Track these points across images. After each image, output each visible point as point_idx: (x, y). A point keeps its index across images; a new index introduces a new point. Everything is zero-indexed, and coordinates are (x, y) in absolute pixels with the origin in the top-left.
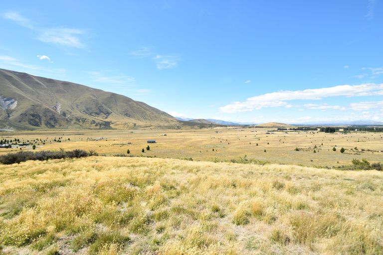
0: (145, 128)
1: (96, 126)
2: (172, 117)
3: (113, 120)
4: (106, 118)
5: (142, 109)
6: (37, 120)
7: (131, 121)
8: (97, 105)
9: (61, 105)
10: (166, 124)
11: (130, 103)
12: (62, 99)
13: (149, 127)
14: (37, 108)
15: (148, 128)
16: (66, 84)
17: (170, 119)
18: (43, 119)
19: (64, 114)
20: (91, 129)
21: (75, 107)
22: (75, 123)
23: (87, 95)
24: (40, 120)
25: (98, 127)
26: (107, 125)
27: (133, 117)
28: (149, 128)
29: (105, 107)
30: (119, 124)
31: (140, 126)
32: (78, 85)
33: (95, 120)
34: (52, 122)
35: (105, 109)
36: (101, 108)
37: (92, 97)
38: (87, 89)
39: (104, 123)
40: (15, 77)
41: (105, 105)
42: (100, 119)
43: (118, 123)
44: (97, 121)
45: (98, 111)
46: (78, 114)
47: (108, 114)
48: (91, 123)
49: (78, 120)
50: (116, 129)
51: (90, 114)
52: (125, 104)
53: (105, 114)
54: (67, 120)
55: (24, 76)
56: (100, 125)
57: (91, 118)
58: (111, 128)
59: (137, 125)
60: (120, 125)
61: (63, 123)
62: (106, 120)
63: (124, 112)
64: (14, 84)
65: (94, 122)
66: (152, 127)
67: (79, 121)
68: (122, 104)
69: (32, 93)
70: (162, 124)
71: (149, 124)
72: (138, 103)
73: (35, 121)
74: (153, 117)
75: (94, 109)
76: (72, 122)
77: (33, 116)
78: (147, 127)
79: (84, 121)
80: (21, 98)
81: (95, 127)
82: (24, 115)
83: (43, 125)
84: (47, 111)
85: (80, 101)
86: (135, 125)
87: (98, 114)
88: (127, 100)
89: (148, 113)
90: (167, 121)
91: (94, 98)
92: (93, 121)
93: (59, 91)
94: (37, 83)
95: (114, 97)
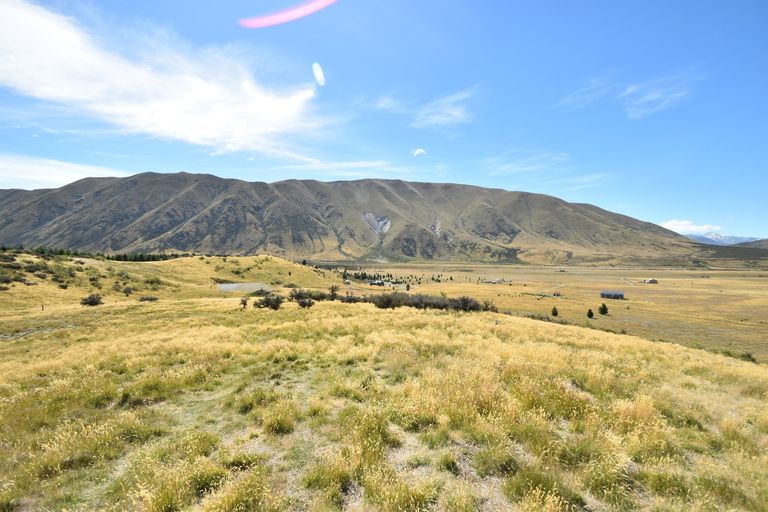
0: (594, 263)
1: (492, 256)
2: (676, 234)
3: (524, 246)
4: (510, 242)
5: (589, 220)
6: (412, 247)
7: (562, 247)
8: (494, 219)
9: (441, 223)
10: (656, 255)
11: (559, 209)
12: (442, 213)
13: (608, 259)
14: (412, 229)
15: (602, 263)
16: (447, 187)
17: (667, 240)
18: (419, 245)
19: (445, 237)
20: (484, 263)
21: (460, 225)
22: (460, 252)
23: (479, 202)
24: (415, 247)
25: (495, 259)
26: (511, 256)
27: (566, 238)
28: (607, 263)
29: (508, 221)
30: (534, 255)
31: (583, 259)
32: (465, 187)
33: (492, 247)
34: (430, 250)
35: (508, 225)
36: (501, 224)
37: (485, 204)
38: (479, 191)
39: (506, 252)
40: (388, 187)
41: (509, 216)
42: (499, 243)
43: (532, 251)
44: (494, 248)
45: (495, 229)
46: (465, 236)
47: (513, 233)
48: (485, 252)
49: (464, 246)
50: (529, 264)
51: (483, 236)
52: (548, 212)
53: (508, 234)
54: (449, 247)
55: (398, 184)
56: (500, 255)
57: (483, 243)
58: (518, 262)
59: (574, 255)
60: (538, 257)
61: (443, 251)
62: (511, 246)
63: (545, 228)
64: (387, 197)
65: (488, 249)
66: (613, 262)
67: (466, 249)
68: (541, 212)
69: (406, 208)
70: (643, 254)
71: (604, 252)
72: (576, 207)
73: (410, 250)
74: (617, 236)
75: (490, 226)
76: (456, 250)
77: (407, 240)
78: (599, 260)
79: (473, 247)
80: (394, 216)
81: (491, 259)
82: (397, 240)
83: (418, 255)
84: (423, 232)
85: (468, 214)
86: (570, 255)
87: (495, 234)
88: (553, 203)
89: (604, 227)
90: (661, 246)
91: (490, 206)
92: (488, 247)
93: (438, 201)
94: (412, 192)
95: (524, 200)
